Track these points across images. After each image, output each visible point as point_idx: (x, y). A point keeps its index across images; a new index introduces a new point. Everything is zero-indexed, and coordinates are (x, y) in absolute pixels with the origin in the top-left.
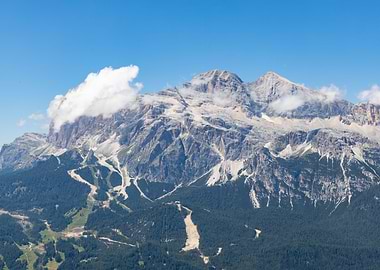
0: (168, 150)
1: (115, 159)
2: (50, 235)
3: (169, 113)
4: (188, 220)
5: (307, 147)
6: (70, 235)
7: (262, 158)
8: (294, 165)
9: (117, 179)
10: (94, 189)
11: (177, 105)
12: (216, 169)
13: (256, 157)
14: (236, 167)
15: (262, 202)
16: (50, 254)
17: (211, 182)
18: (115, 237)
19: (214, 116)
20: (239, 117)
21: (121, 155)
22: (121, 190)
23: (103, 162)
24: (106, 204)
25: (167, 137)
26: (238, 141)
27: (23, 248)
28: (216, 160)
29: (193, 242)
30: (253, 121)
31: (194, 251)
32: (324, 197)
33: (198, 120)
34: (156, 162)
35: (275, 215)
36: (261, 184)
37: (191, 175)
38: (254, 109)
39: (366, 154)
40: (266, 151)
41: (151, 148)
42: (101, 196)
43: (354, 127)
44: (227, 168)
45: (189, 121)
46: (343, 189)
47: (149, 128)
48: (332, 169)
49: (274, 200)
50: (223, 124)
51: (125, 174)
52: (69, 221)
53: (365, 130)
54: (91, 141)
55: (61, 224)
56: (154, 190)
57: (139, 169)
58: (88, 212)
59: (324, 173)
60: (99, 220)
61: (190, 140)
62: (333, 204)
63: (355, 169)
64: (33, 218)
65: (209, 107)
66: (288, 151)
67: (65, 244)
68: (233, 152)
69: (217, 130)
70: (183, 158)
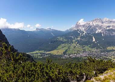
2: (76, 39)
3: (90, 24)
4: (93, 37)
5: (111, 28)
7: (104, 29)
8: (109, 30)
9: (84, 32)
10: (81, 34)
11: (92, 23)
13: (103, 29)
14: (100, 31)
15: (104, 35)
16: (76, 41)
17: (96, 33)
18: (84, 39)
20: (100, 24)
21: (84, 29)
22: (84, 34)
23: (82, 30)
25: (90, 27)
26: (100, 27)
27: (73, 40)
28: (97, 30)
29: (94, 40)
30: (102, 24)
32: (113, 35)
33: (95, 25)
34: (89, 30)
35: (105, 37)
36: (103, 33)
37: (93, 32)
38: (103, 23)
40: (104, 28)
41: (88, 28)
44: (98, 31)
45: (93, 25)
49: (105, 35)
51: (85, 32)
52: (78, 37)
54: (80, 28)
55: (77, 38)
56: (89, 34)
57: (87, 31)
58: (80, 36)
59: (114, 31)
60: (81, 37)
61: (93, 27)
64: (74, 37)
66: (108, 28)
67: (78, 40)
68: (99, 29)
69: (97, 26)
70: (92, 30)
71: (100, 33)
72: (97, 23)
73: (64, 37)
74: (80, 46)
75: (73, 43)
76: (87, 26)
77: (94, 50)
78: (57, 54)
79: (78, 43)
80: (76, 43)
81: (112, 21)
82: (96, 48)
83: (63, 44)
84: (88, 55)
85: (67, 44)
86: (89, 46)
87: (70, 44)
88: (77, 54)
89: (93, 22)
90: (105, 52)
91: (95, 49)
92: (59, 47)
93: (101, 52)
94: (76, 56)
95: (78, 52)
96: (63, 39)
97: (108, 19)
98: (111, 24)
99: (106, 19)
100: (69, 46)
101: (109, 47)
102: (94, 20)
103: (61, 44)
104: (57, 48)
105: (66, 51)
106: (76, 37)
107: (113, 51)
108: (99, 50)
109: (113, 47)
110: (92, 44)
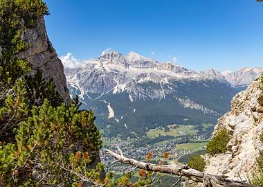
0: (98, 81)
1: (78, 85)
3: (96, 67)
4: (109, 106)
5: (148, 79)
7: (133, 83)
8: (144, 85)
11: (99, 64)
12: (116, 87)
13: (130, 83)
14: (123, 87)
15: (134, 99)
17: (114, 92)
19: (113, 68)
20: (121, 68)
21: (80, 83)
22: (81, 96)
23: (73, 86)
25: (97, 75)
26: (124, 78)
28: (116, 84)
29: (112, 114)
30: (127, 70)
31: (113, 118)
32: (155, 97)
33: (108, 70)
34: (93, 85)
35: (139, 103)
36: (133, 93)
37: (107, 90)
38: (127, 65)
39: (169, 81)
40: (134, 80)
41: (91, 80)
43: (162, 71)
44: (120, 87)
45: (105, 70)
46: (162, 93)
47: (90, 73)
48: (157, 86)
49: (138, 98)
50: (116, 71)
51: (81, 89)
53: (166, 72)
56: (94, 96)
57: (88, 88)
59: (155, 88)
61: (106, 77)
62: (159, 99)
63: (166, 86)
65: (110, 65)
66: (141, 81)
68: (121, 81)
69: (115, 73)
70: (103, 84)
71: (125, 94)
72: (113, 66)
76: (85, 74)
77: (117, 143)
81: (147, 62)
82: (121, 137)
84: (106, 160)
86: (101, 131)
89: (102, 61)
90: (146, 147)
91: (120, 140)
93: (136, 146)
97: (138, 57)
98: (148, 71)
99: (133, 56)
101: (151, 130)
102: (104, 57)
107: (161, 139)
108: (129, 141)
109: (160, 131)
110: (108, 126)
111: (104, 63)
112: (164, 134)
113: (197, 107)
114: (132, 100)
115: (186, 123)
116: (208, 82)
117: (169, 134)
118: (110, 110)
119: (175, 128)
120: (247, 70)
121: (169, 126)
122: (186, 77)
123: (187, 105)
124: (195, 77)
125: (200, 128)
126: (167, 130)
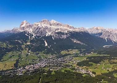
0: (40, 31)
1: (32, 32)
2: (25, 44)
3: (39, 25)
4: (45, 41)
5: (59, 31)
6: (28, 44)
8: (58, 33)
9: (33, 35)
10: (30, 37)
12: (47, 34)
14: (50, 33)
15: (54, 38)
17: (46, 36)
18: (35, 44)
20: (49, 26)
22: (33, 37)
23: (30, 33)
24: (32, 39)
25: (39, 29)
26: (50, 30)
27: (22, 46)
28: (47, 32)
29: (46, 45)
30: (51, 27)
32: (62, 38)
34: (38, 33)
36: (54, 36)
37: (43, 35)
38: (51, 25)
39: (68, 32)
40: (54, 31)
41: (37, 31)
42: (31, 38)
43: (64, 28)
45: (42, 27)
46: (65, 37)
47: (37, 28)
48: (63, 34)
53: (66, 28)
54: (27, 29)
55: (26, 42)
56: (38, 37)
57: (36, 34)
58: (30, 40)
59: (62, 34)
61: (43, 30)
63: (66, 34)
64: (21, 41)
65: (44, 24)
66: (57, 31)
69: (46, 28)
70: (42, 32)
71: (51, 36)
73: (7, 42)
74: (33, 52)
75: (22, 50)
76: (35, 28)
77: (50, 56)
78: (5, 69)
79: (29, 50)
80: (27, 49)
81: (59, 24)
82: (51, 54)
83: (10, 53)
85: (15, 52)
86: (43, 51)
87: (19, 51)
88: (33, 64)
89: (41, 23)
90: (61, 58)
92: (5, 58)
93: (57, 58)
94: (34, 68)
95: (33, 62)
96: (7, 45)
97: (55, 22)
98: (59, 27)
99: (53, 21)
100: (19, 55)
101: (62, 51)
102: (42, 21)
103: (7, 53)
104: (2, 60)
105: (17, 61)
106: (24, 41)
107: (66, 55)
108: (54, 56)
109: (65, 51)
110: (46, 49)
111: (42, 24)
112: (67, 53)
113: (78, 42)
114: (54, 39)
115: (75, 49)
116: (82, 32)
117: (69, 53)
118: (46, 43)
119: (71, 50)
120: (95, 28)
121: (69, 50)
122: (74, 30)
123: (75, 41)
124: (77, 30)
125: (80, 51)
126: (68, 51)
